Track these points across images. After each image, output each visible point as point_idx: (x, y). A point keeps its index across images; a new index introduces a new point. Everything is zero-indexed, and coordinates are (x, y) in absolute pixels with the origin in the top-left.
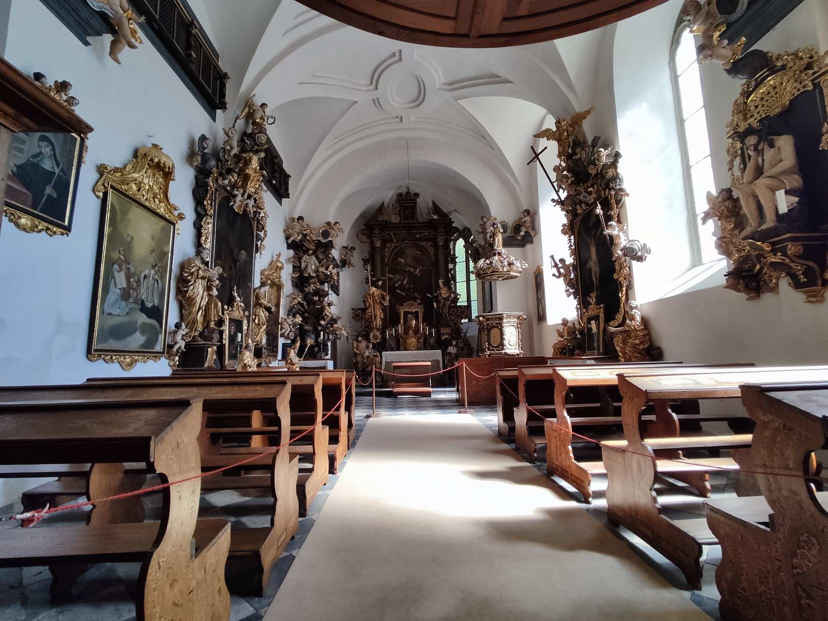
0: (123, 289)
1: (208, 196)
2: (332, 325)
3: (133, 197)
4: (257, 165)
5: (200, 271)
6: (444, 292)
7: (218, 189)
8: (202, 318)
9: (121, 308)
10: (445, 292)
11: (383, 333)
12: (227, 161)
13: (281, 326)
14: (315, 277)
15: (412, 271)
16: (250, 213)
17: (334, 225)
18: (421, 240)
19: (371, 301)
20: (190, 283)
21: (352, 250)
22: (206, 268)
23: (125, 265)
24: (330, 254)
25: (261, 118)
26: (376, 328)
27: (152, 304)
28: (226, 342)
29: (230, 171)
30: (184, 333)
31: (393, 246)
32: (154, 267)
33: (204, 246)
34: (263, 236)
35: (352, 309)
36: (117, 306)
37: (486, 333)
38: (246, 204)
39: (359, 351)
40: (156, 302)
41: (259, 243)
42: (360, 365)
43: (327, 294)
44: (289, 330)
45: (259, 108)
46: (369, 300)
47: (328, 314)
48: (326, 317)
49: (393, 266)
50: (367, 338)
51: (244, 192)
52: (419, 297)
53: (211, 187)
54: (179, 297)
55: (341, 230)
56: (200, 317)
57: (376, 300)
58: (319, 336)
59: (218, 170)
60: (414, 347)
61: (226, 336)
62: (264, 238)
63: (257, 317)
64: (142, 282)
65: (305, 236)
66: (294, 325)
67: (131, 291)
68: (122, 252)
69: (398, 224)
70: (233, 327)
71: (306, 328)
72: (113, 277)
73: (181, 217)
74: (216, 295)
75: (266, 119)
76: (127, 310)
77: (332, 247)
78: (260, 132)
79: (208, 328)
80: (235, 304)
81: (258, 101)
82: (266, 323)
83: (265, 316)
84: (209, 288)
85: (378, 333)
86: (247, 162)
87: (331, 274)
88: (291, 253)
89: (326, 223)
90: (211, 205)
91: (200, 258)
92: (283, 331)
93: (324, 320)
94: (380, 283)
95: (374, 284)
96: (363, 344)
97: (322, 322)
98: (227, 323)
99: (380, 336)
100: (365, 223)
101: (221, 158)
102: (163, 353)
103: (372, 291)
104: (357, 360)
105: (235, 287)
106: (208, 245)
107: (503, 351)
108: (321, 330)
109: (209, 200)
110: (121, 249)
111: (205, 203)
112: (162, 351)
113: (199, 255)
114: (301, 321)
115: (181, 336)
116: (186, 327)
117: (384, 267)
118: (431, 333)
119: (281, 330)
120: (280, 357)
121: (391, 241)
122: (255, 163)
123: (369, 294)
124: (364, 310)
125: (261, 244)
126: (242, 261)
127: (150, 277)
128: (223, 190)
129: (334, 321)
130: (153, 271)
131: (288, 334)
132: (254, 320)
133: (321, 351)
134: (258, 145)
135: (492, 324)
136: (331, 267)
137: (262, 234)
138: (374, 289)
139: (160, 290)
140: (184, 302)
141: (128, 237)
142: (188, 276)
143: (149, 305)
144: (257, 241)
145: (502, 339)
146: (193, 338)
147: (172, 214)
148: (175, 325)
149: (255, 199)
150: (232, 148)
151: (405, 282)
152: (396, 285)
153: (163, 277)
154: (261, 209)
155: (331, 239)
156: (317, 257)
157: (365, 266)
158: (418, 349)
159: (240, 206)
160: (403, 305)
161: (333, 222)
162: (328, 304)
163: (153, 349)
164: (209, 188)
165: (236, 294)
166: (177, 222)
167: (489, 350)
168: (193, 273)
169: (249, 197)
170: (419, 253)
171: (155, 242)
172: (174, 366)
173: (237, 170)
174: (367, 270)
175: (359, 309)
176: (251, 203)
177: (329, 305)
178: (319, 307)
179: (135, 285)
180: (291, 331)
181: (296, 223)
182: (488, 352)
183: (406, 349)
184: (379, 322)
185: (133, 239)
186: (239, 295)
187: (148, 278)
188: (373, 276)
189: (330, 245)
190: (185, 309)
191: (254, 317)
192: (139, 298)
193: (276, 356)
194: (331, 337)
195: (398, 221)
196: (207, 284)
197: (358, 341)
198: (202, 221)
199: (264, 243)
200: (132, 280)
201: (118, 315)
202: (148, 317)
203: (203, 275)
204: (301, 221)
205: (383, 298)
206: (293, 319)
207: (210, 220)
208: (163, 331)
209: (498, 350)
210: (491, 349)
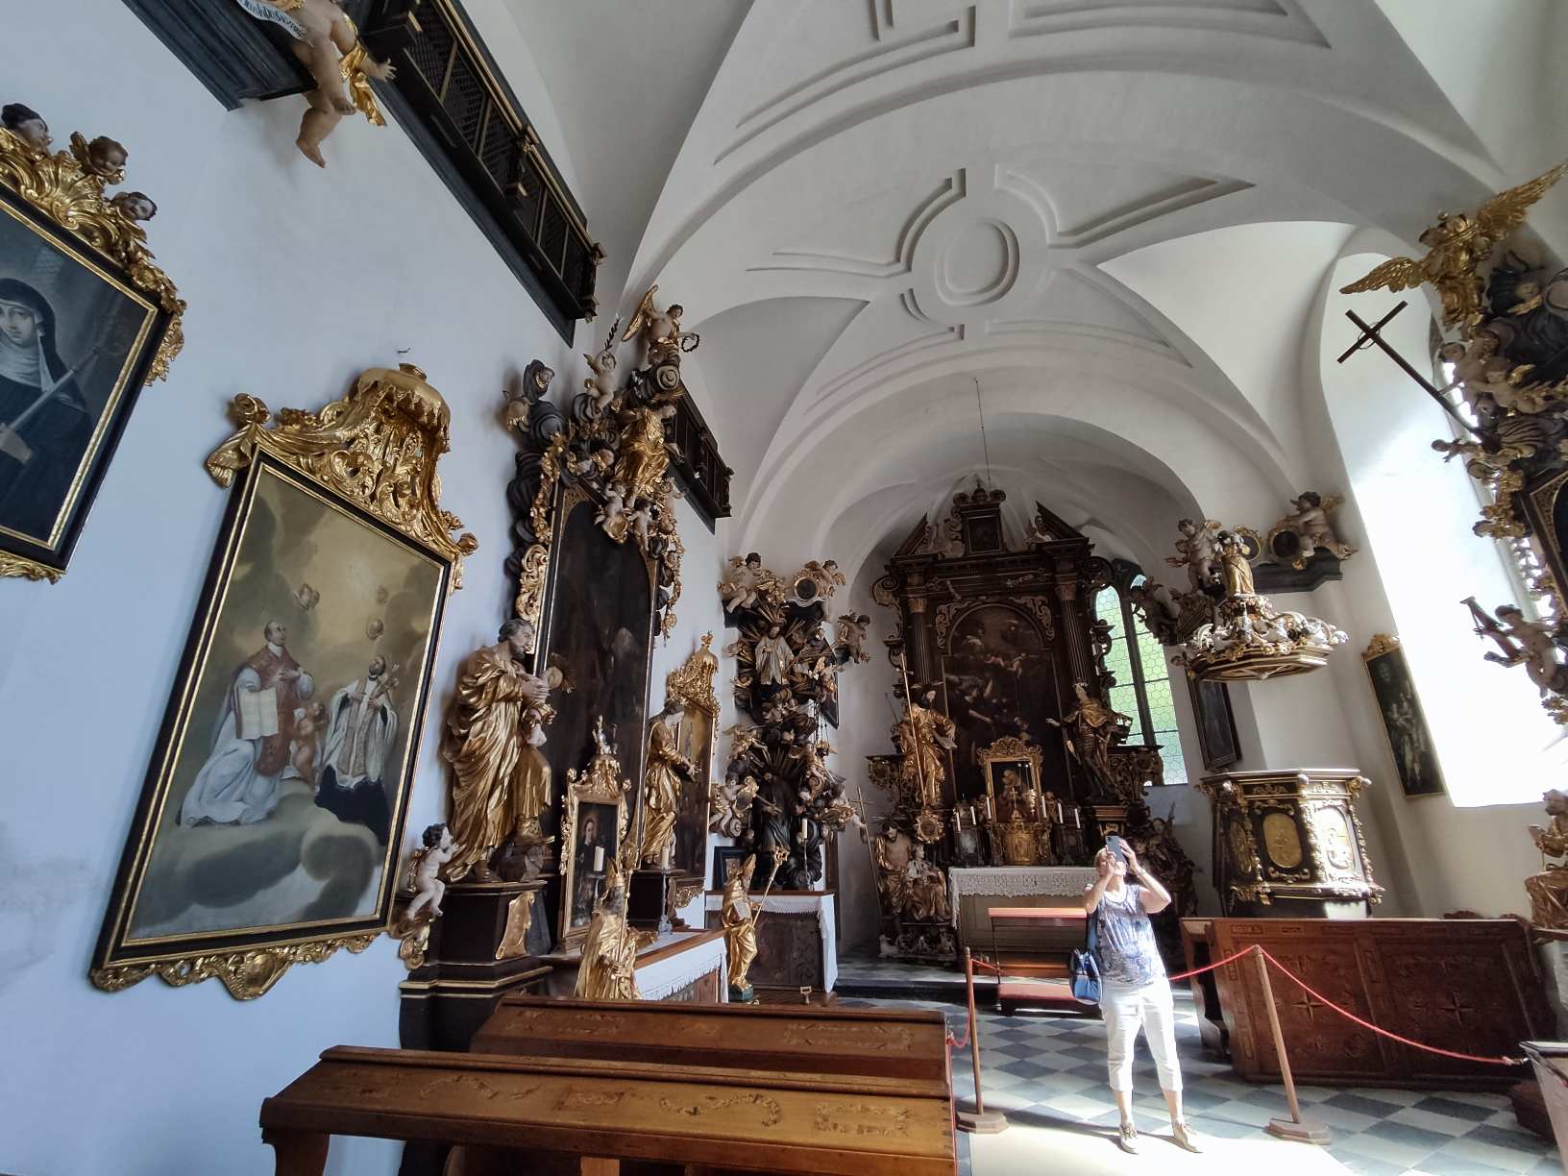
0: (266, 740)
1: (541, 496)
2: (828, 800)
3: (331, 488)
4: (658, 434)
5: (502, 681)
6: (1091, 712)
7: (566, 481)
8: (500, 811)
9: (248, 798)
10: (1095, 714)
11: (947, 818)
12: (591, 421)
13: (713, 805)
14: (787, 686)
15: (1002, 663)
16: (643, 542)
17: (825, 567)
18: (1018, 592)
19: (913, 739)
20: (477, 715)
21: (862, 624)
22: (522, 672)
23: (280, 671)
24: (817, 632)
25: (669, 338)
26: (928, 804)
27: (361, 778)
28: (568, 869)
29: (597, 446)
30: (447, 858)
31: (953, 611)
32: (375, 673)
33: (524, 616)
34: (671, 596)
35: (868, 758)
36: (236, 795)
37: (1250, 827)
38: (635, 521)
39: (890, 863)
40: (374, 772)
41: (662, 611)
42: (894, 900)
43: (814, 727)
44: (730, 814)
45: (666, 316)
46: (908, 736)
47: (817, 774)
48: (812, 782)
49: (956, 655)
50: (907, 829)
51: (629, 492)
52: (1026, 727)
53: (546, 476)
54: (444, 753)
55: (839, 579)
56: (494, 811)
57: (924, 736)
58: (800, 829)
59: (568, 437)
60: (1027, 855)
61: (569, 853)
62: (674, 600)
63: (654, 792)
64: (334, 716)
65: (762, 595)
66: (742, 802)
67: (293, 747)
68: (276, 635)
69: (958, 560)
70: (590, 825)
71: (769, 809)
72: (235, 708)
73: (467, 545)
74: (541, 743)
75: (680, 340)
76: (271, 804)
77: (822, 616)
78: (666, 363)
79: (516, 839)
80: (598, 762)
81: (662, 301)
82: (674, 806)
83: (673, 787)
84: (523, 728)
85: (934, 819)
86: (638, 428)
87: (821, 678)
88: (735, 633)
89: (807, 566)
90: (548, 518)
91: (507, 647)
92: (716, 818)
93: (810, 790)
94: (931, 695)
95: (918, 698)
96: (901, 846)
97: (806, 795)
98: (573, 815)
99: (940, 826)
100: (889, 563)
101: (577, 416)
102: (380, 923)
103: (913, 715)
104: (887, 888)
105: (601, 718)
106: (534, 616)
107: (1318, 885)
108: (803, 815)
109: (542, 505)
110: (274, 626)
111: (532, 514)
112: (378, 916)
113: (506, 639)
114: (757, 793)
115: (438, 867)
116: (453, 842)
117: (936, 658)
118: (1069, 819)
119: (712, 814)
120: (708, 885)
121: (950, 598)
122: (654, 430)
123: (908, 723)
124: (897, 760)
125: (667, 614)
126: (621, 654)
127: (360, 702)
128: (578, 487)
129: (832, 790)
130: (371, 686)
131: (728, 826)
132: (647, 800)
133: (803, 869)
134: (660, 391)
135: (1264, 801)
136: (821, 661)
137: (670, 590)
138: (916, 711)
139: (390, 736)
140: (457, 766)
141: (301, 593)
142: (470, 696)
143: (350, 781)
144: (659, 606)
145: (1307, 849)
146: (472, 870)
147: (443, 536)
148: (424, 836)
149: (655, 514)
150: (602, 393)
151: (988, 690)
152: (967, 698)
153: (401, 702)
154: (667, 533)
155: (819, 599)
156: (789, 641)
157: (893, 657)
158: (1039, 862)
159: (620, 527)
160: (989, 747)
161: (821, 562)
162: (819, 750)
163: (349, 912)
164: (542, 477)
165: (602, 737)
166: (456, 558)
167: (1267, 878)
168: (483, 686)
169: (640, 504)
170: (1015, 622)
171: (384, 608)
172: (416, 957)
173: (615, 447)
174: (901, 668)
175: (885, 758)
176: (645, 517)
177: (821, 753)
178: (797, 757)
179: (308, 727)
180: (734, 816)
181: (743, 568)
182: (1267, 885)
183: (1007, 861)
184: (933, 791)
185: (317, 599)
186: (609, 741)
187: (356, 705)
188: (912, 680)
189: (817, 612)
190: (459, 786)
191: (646, 790)
192: (316, 763)
193: (700, 883)
194: (826, 832)
195: (960, 555)
196: (521, 715)
197: (887, 838)
198: (522, 557)
199: (674, 610)
200: (299, 713)
201: (236, 823)
202: (343, 818)
203: (508, 690)
204: (754, 564)
205: (941, 730)
206: (738, 787)
207: (543, 555)
208: (389, 853)
209: (1299, 881)
210: (1273, 875)
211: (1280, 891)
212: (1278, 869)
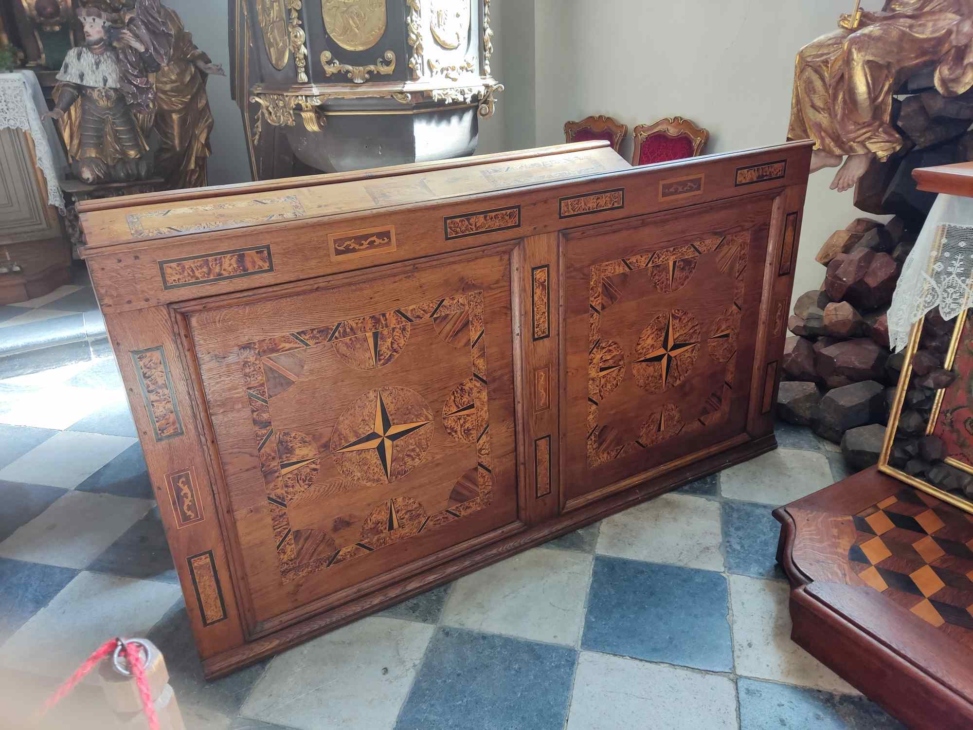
107: (410, 86)
182: (315, 90)
209: (375, 78)
210: (330, 70)
211: (339, 103)
212: (339, 54)
